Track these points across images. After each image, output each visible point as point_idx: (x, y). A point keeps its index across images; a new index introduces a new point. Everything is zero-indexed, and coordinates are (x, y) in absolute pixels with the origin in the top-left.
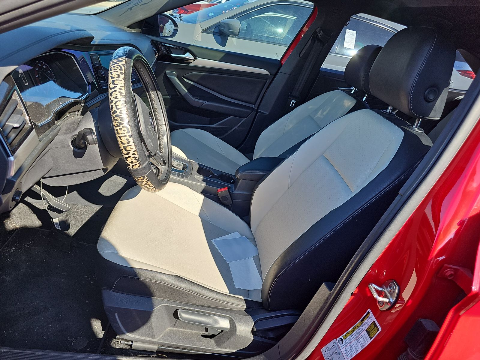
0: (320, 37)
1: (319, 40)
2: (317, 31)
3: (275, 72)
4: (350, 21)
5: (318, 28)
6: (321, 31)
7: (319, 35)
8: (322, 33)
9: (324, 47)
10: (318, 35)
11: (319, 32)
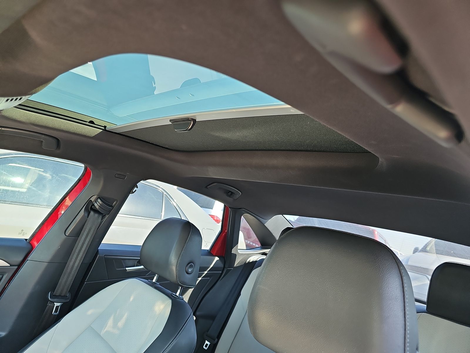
0: (97, 207)
1: (96, 211)
2: (93, 199)
3: (20, 259)
4: (137, 188)
5: (93, 196)
6: (99, 200)
7: (96, 205)
8: (101, 202)
9: (104, 220)
10: (93, 205)
11: (96, 201)
